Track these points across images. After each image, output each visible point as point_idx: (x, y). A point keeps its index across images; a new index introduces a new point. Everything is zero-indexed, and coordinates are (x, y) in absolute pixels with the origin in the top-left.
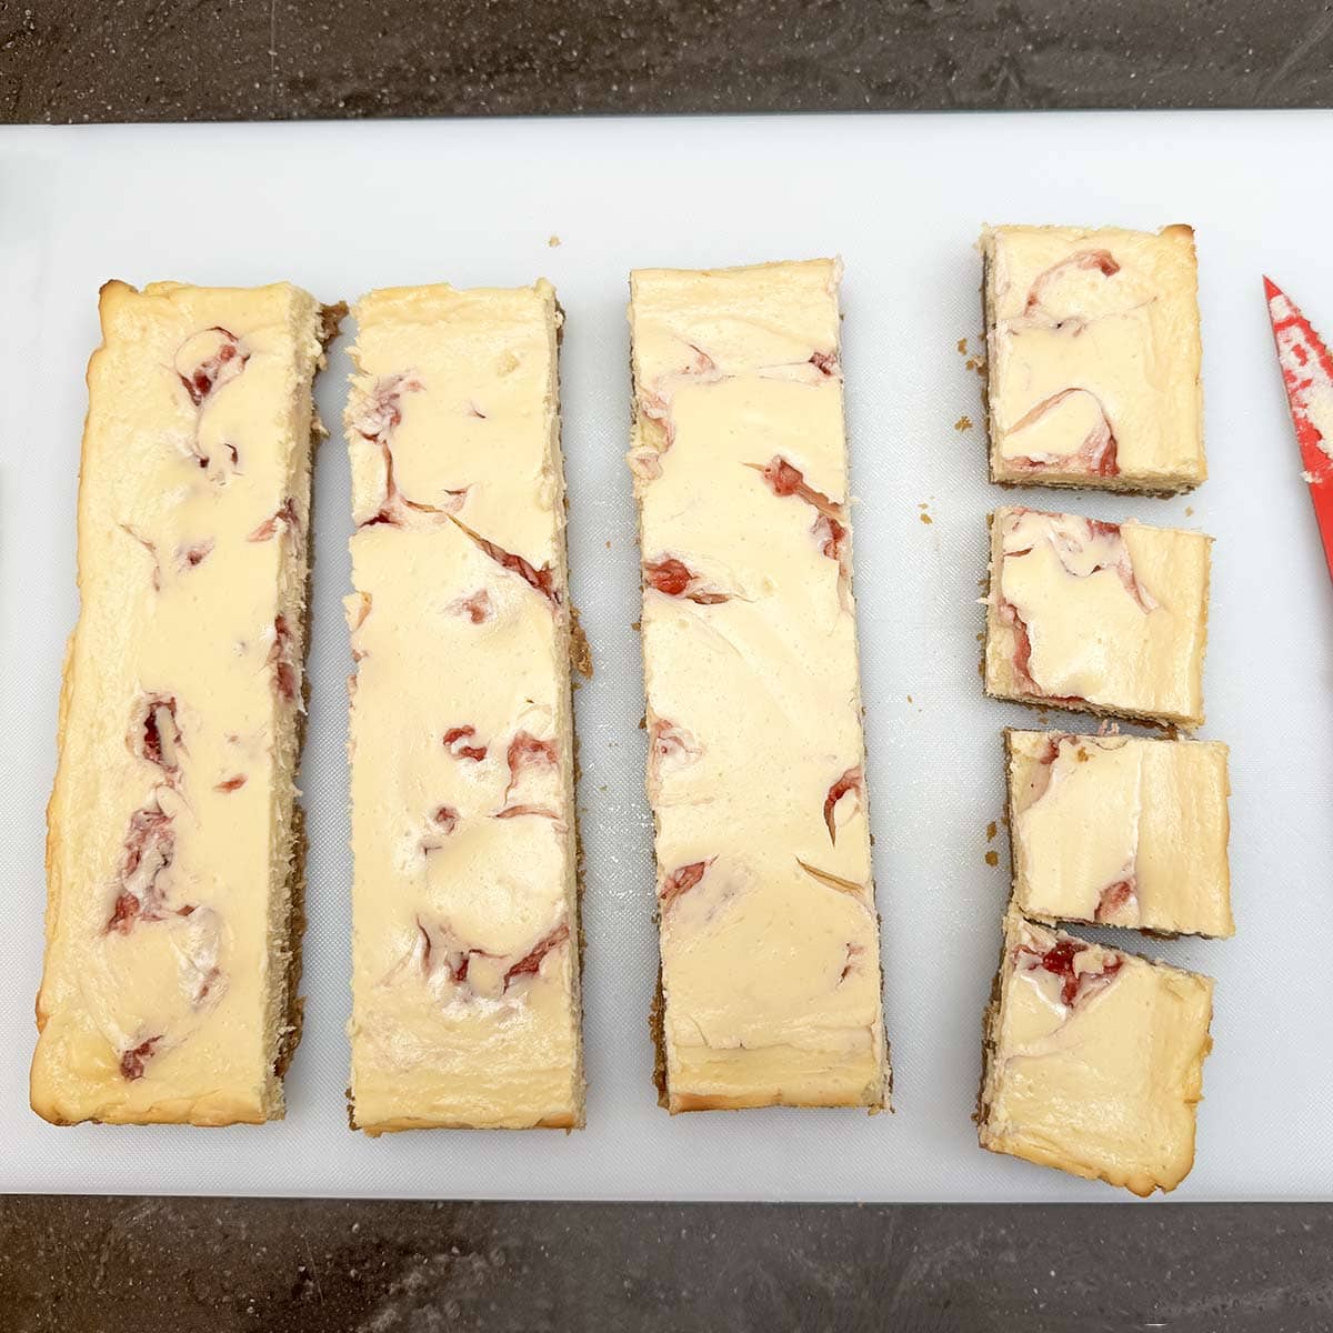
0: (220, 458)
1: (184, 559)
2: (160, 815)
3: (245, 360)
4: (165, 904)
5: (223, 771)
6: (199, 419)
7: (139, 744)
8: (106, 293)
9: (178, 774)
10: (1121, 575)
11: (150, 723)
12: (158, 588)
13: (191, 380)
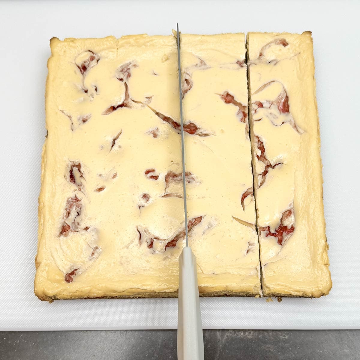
0: (91, 90)
1: (81, 121)
2: (77, 199)
3: (98, 61)
4: (79, 226)
5: (97, 185)
6: (84, 78)
7: (69, 178)
8: (52, 41)
9: (82, 186)
10: (291, 124)
11: (71, 172)
12: (73, 130)
13: (80, 67)
